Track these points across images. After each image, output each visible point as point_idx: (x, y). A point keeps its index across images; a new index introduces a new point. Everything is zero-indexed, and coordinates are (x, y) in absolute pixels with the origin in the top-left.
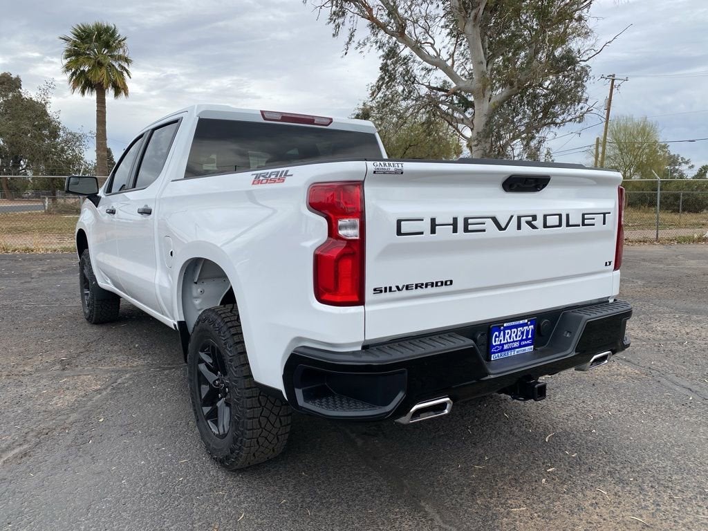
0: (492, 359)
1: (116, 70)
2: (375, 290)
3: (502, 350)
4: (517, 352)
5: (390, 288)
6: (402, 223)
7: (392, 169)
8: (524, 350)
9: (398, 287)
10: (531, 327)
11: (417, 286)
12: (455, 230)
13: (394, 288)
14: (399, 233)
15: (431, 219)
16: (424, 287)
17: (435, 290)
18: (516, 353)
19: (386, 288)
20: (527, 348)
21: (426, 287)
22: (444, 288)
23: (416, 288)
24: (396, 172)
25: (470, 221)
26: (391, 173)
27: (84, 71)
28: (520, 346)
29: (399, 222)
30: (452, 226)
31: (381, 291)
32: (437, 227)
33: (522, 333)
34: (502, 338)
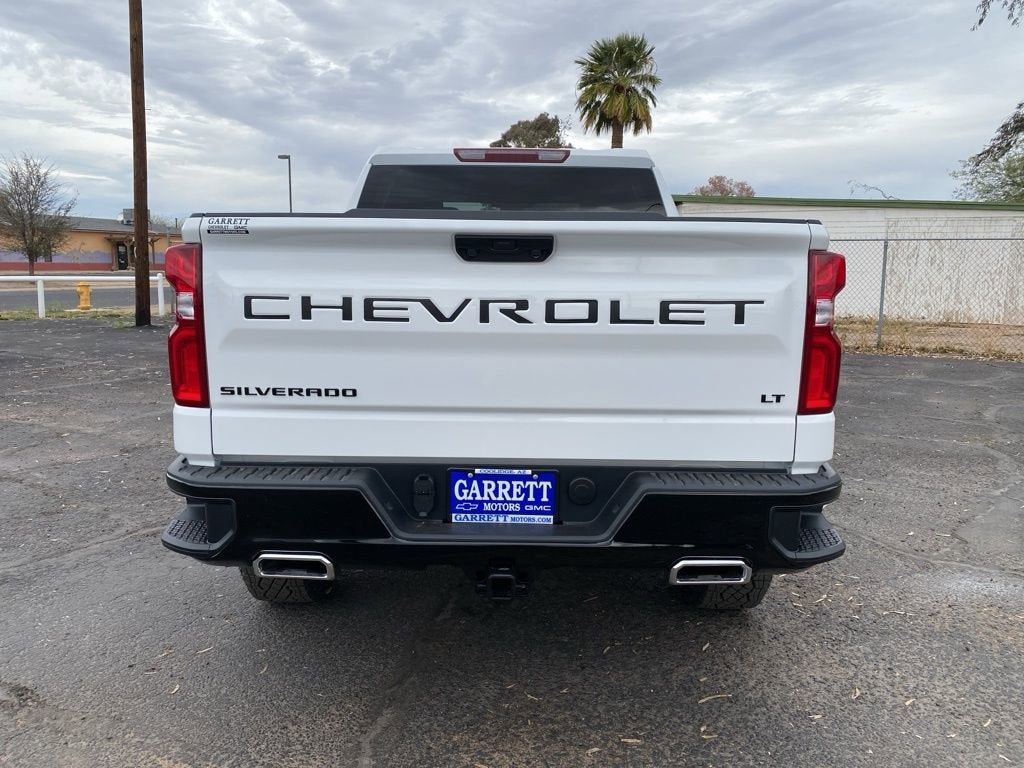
0: (454, 520)
1: (639, 97)
2: (223, 389)
3: (480, 510)
4: (513, 519)
5: (247, 390)
6: (253, 300)
7: (231, 226)
8: (529, 519)
9: (258, 390)
10: (546, 484)
11: (291, 392)
12: (347, 315)
13: (253, 391)
14: (248, 314)
15: (303, 298)
16: (304, 393)
17: (324, 400)
18: (509, 520)
19: (239, 390)
20: (536, 517)
21: (308, 394)
22: (341, 400)
23: (291, 394)
24: (238, 231)
25: (375, 304)
26: (230, 232)
27: (599, 102)
28: (523, 512)
29: (248, 300)
30: (341, 310)
31: (233, 393)
32: (313, 310)
33: (526, 491)
34: (477, 491)
